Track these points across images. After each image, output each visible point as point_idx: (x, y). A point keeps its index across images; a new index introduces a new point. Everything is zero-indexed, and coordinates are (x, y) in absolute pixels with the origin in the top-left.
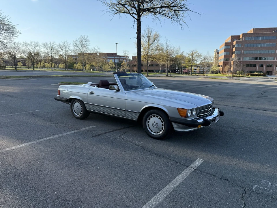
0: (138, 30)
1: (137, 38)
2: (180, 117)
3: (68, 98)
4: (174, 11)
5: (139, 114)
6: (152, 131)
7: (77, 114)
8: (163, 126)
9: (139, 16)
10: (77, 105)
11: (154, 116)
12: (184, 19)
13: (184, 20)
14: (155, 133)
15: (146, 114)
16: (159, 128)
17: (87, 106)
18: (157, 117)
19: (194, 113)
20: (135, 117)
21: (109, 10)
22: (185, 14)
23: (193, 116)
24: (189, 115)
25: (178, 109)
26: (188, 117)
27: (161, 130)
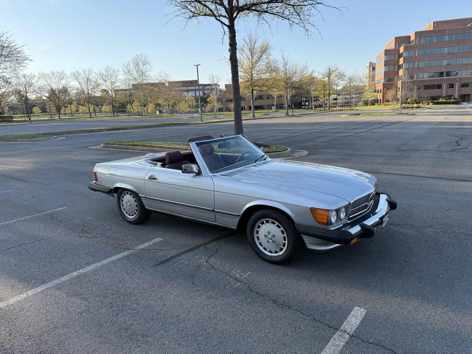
0: (230, 45)
1: (230, 60)
2: (317, 224)
3: (112, 188)
4: (294, 6)
5: (239, 218)
6: (265, 249)
7: (130, 215)
8: (285, 240)
9: (232, 20)
10: (128, 199)
11: (268, 222)
12: (312, 19)
13: (311, 21)
14: (270, 252)
15: (253, 217)
16: (277, 245)
17: (145, 202)
18: (274, 223)
19: (342, 215)
20: (233, 223)
21: (178, 13)
22: (313, 11)
23: (341, 220)
24: (333, 220)
25: (312, 209)
26: (331, 224)
27: (282, 247)
